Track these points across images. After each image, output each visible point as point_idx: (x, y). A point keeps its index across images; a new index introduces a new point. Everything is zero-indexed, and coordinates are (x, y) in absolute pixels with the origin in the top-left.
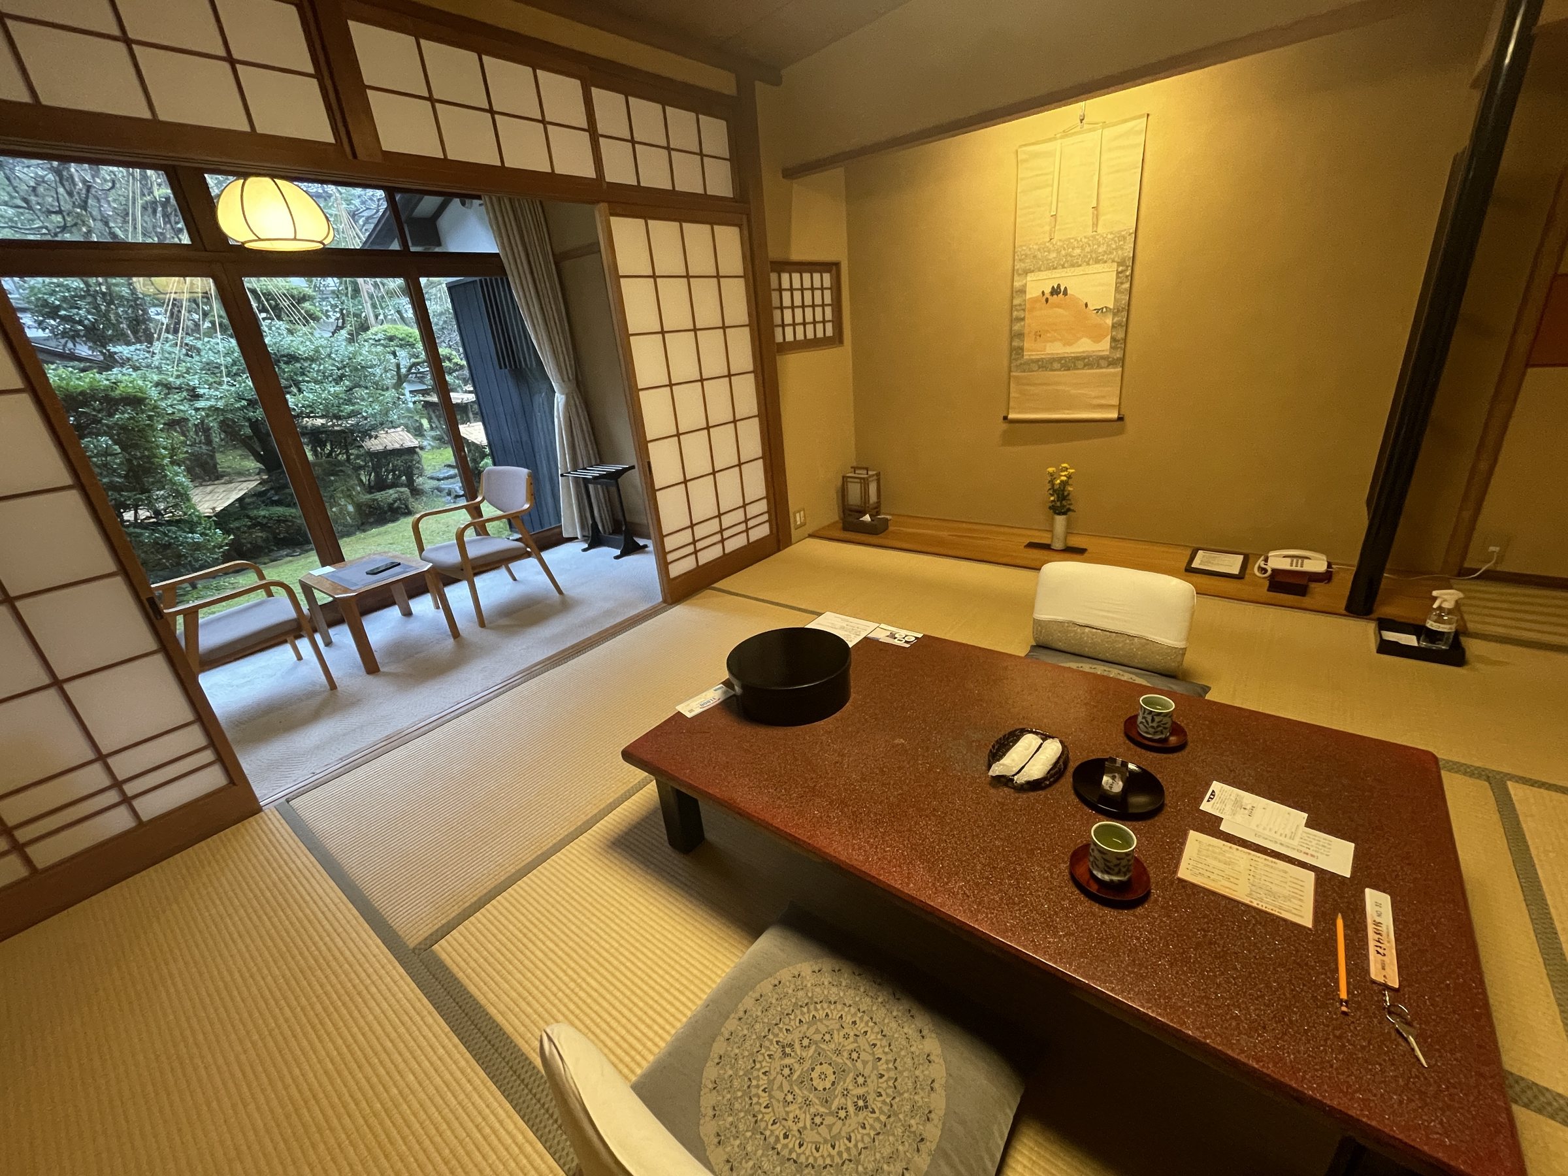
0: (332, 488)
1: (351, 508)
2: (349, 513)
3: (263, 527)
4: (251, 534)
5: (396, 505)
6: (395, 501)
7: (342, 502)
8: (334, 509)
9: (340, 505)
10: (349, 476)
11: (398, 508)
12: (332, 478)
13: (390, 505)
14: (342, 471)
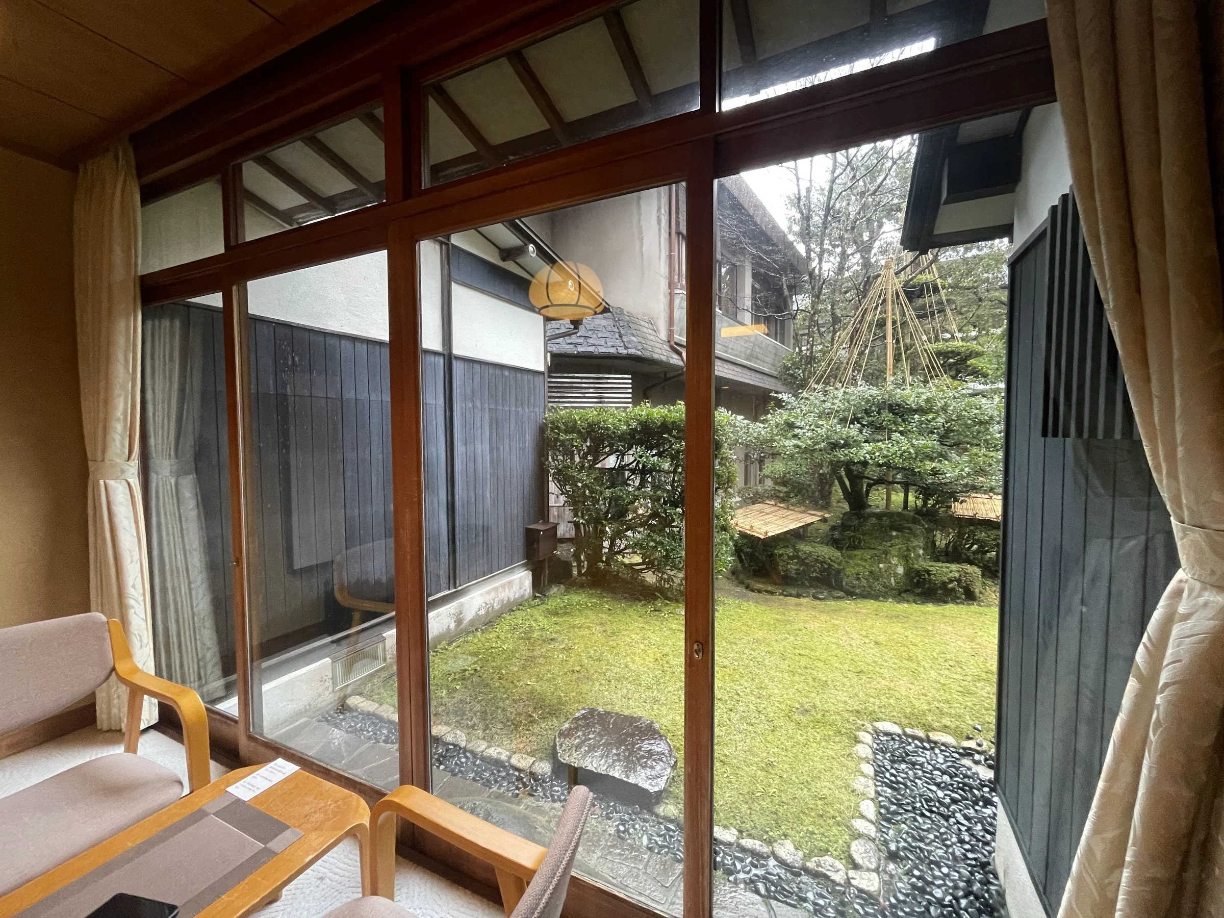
0: (889, 544)
1: (900, 570)
2: (896, 575)
3: (802, 562)
4: (788, 563)
5: (950, 586)
6: (951, 581)
7: (894, 561)
8: (881, 566)
9: (890, 563)
10: (915, 536)
11: (953, 589)
12: (894, 533)
13: (944, 584)
14: (909, 529)
